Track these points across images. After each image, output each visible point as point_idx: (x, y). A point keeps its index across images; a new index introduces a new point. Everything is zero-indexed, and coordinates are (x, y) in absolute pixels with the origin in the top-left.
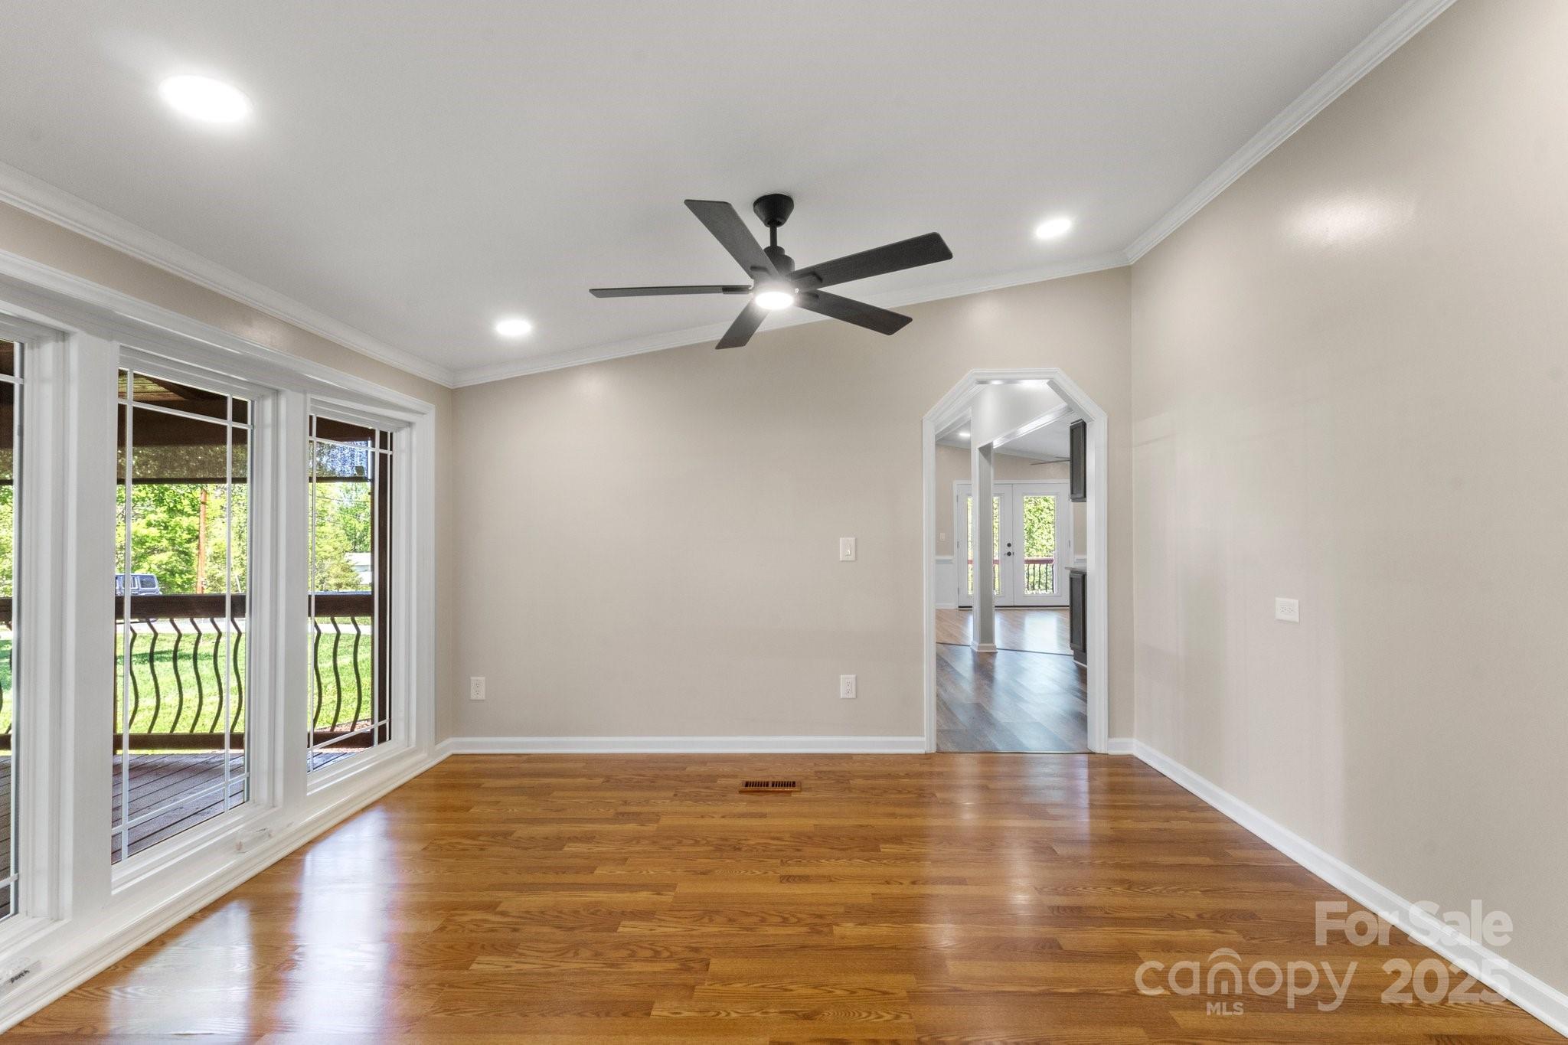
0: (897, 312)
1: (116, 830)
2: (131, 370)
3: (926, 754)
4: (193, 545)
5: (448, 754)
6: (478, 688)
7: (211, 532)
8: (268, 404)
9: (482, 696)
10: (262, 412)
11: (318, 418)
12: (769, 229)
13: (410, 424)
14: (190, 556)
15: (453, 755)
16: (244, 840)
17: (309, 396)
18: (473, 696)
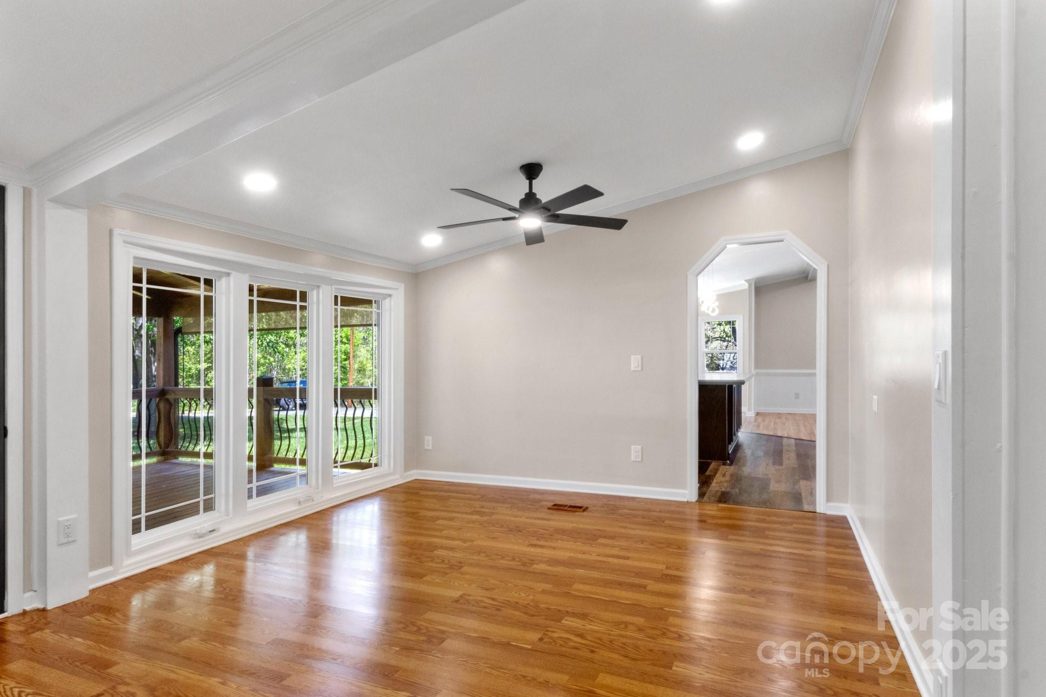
0: (616, 218)
1: (250, 486)
2: (256, 284)
3: (688, 502)
4: (347, 362)
5: (414, 478)
6: (428, 442)
7: (357, 354)
8: (315, 292)
9: (430, 447)
10: (312, 296)
11: (341, 297)
12: (528, 181)
13: (390, 296)
14: (346, 369)
15: (416, 479)
16: (301, 500)
17: (333, 287)
18: (426, 447)
